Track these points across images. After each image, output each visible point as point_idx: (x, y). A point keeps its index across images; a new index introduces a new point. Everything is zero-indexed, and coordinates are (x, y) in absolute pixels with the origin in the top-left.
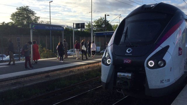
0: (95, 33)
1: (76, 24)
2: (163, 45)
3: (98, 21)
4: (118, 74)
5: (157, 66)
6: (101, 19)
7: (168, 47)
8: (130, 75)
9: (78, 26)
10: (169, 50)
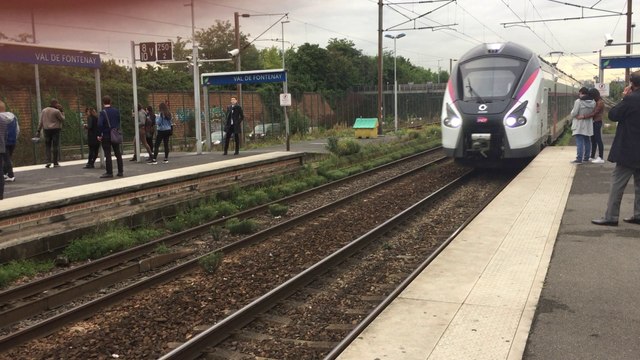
0: (205, 78)
1: (141, 45)
2: (522, 100)
3: (209, 34)
4: (475, 136)
5: (517, 125)
6: (220, 27)
7: (527, 102)
8: (489, 135)
9: (148, 52)
10: (528, 105)
